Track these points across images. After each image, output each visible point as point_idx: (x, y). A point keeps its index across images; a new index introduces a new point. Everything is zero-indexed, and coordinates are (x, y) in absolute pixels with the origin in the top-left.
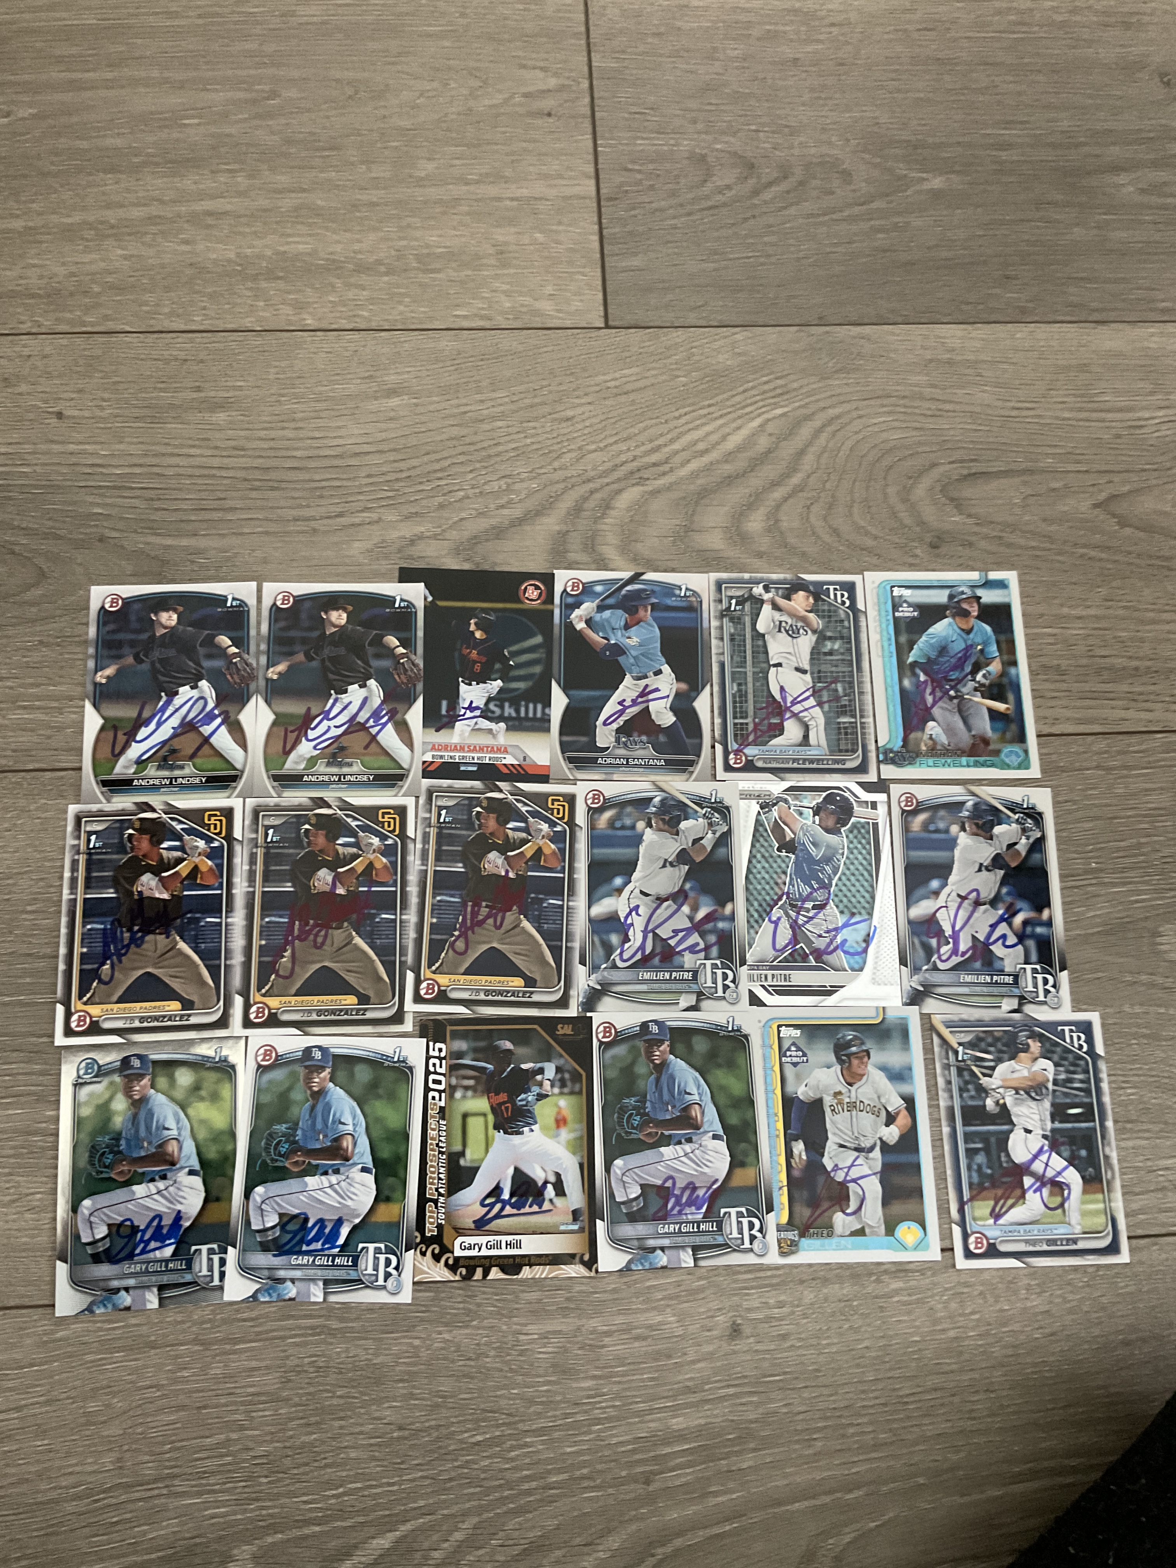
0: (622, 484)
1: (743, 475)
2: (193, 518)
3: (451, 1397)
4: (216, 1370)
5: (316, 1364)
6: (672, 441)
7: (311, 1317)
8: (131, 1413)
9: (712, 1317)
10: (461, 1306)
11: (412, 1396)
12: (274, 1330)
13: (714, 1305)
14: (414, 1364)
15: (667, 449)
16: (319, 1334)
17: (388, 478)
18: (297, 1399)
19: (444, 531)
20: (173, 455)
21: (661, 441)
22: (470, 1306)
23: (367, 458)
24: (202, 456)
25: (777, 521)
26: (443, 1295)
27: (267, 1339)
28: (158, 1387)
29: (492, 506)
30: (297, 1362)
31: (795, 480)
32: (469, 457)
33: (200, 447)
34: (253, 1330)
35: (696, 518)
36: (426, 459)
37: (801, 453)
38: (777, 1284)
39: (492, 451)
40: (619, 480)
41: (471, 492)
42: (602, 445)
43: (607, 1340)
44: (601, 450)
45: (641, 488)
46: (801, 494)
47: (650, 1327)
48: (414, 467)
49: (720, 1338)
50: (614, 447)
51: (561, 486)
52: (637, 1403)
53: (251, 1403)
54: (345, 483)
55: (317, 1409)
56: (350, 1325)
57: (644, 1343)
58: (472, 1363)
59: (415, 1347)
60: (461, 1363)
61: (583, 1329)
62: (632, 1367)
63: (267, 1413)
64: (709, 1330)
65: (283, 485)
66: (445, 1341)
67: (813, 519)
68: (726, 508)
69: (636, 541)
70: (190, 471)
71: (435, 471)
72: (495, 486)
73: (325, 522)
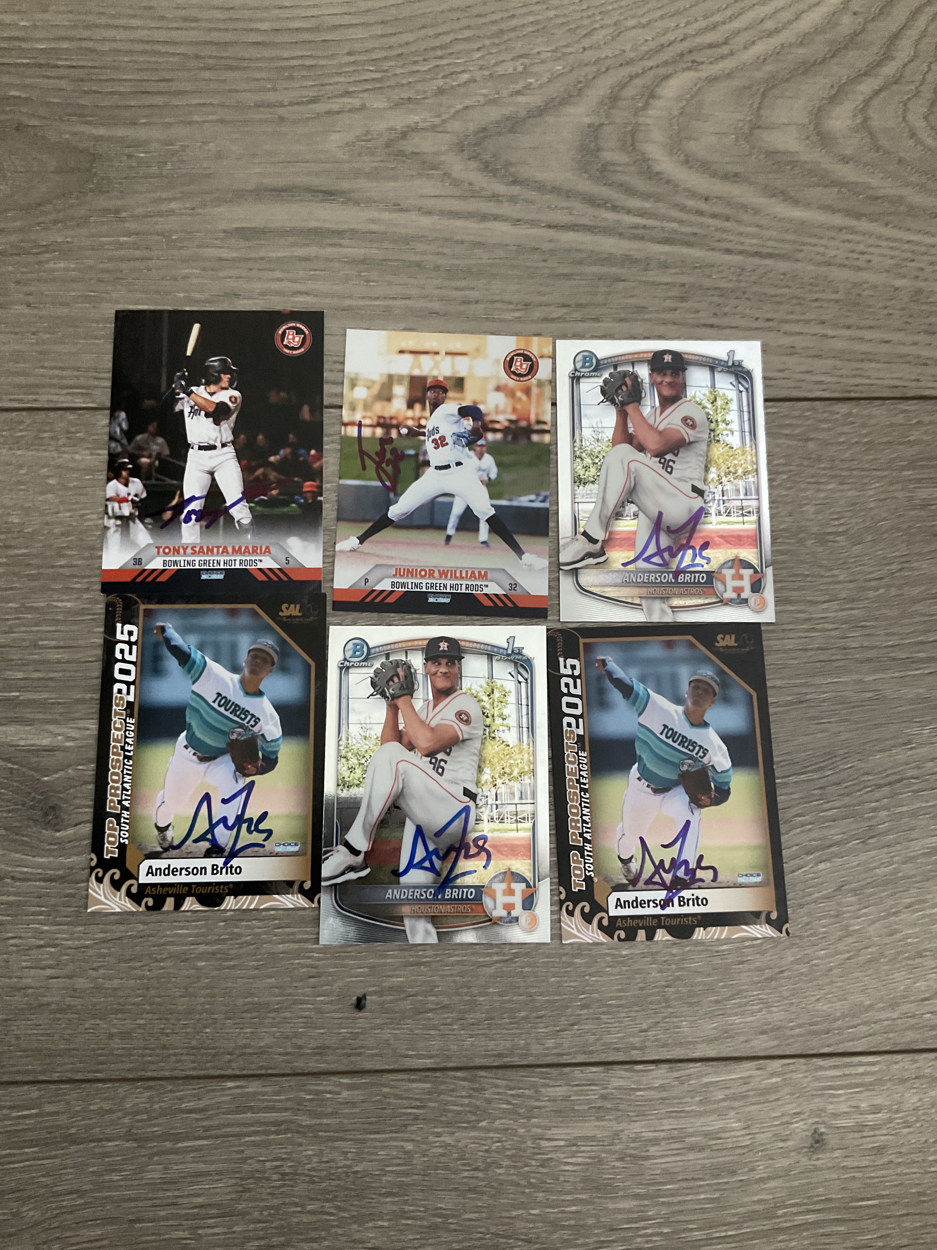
0: (670, 69)
1: (821, 63)
2: (132, 103)
3: (453, 1216)
4: (154, 1174)
5: (280, 1170)
6: (731, 19)
7: (273, 1109)
8: (46, 1225)
9: (788, 1123)
10: (466, 1101)
11: (403, 1215)
12: (228, 1125)
13: (791, 1108)
14: (407, 1174)
15: (727, 27)
16: (286, 1131)
17: (374, 56)
18: (256, 1214)
19: (444, 121)
20: (108, 26)
21: (717, 18)
22: (478, 1103)
23: (350, 31)
24: (143, 28)
25: (866, 119)
26: (443, 1087)
27: (217, 1137)
28: (81, 1193)
29: (505, 93)
30: (257, 1166)
31: (889, 69)
32: (476, 32)
33: (142, 17)
34: (201, 1123)
35: (764, 112)
36: (422, 33)
37: (895, 37)
38: (871, 1084)
39: (504, 26)
40: (666, 63)
41: (478, 75)
42: (643, 21)
43: (653, 1150)
44: (643, 26)
45: (692, 74)
46: (895, 87)
47: (707, 1135)
48: (407, 44)
49: (798, 1150)
50: (659, 24)
51: (594, 69)
52: (691, 1230)
53: (195, 1217)
54: (322, 62)
55: (282, 1227)
56: (325, 1121)
57: (700, 1155)
58: (481, 1175)
59: (407, 1152)
60: (466, 1174)
61: (623, 1136)
62: (684, 1184)
63: (216, 1230)
64: (782, 1141)
65: (244, 64)
66: (446, 1145)
67: (910, 117)
68: (801, 102)
69: (689, 139)
70: (127, 46)
71: (433, 49)
72: (509, 68)
73: (295, 108)
